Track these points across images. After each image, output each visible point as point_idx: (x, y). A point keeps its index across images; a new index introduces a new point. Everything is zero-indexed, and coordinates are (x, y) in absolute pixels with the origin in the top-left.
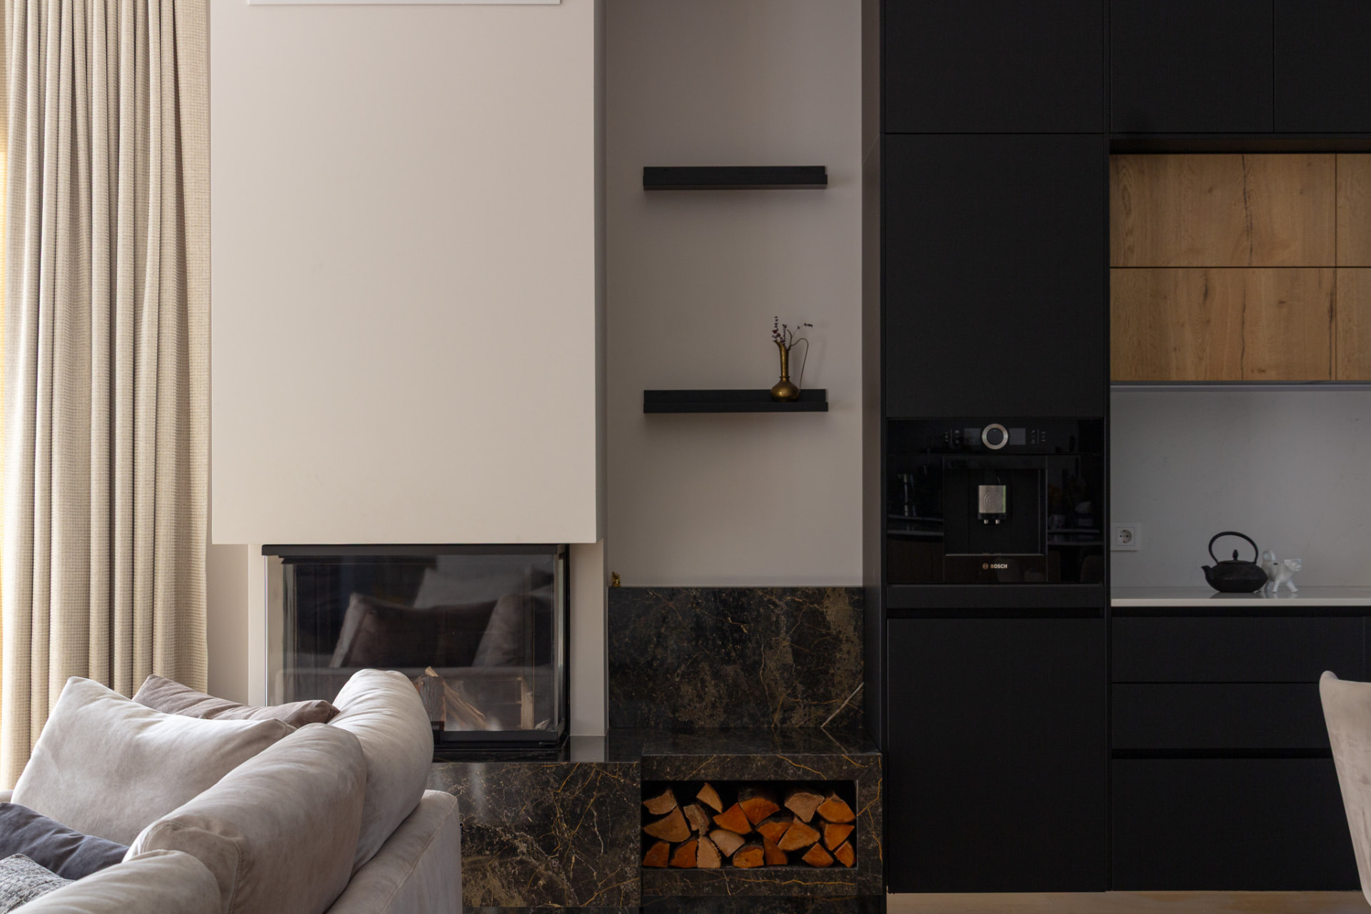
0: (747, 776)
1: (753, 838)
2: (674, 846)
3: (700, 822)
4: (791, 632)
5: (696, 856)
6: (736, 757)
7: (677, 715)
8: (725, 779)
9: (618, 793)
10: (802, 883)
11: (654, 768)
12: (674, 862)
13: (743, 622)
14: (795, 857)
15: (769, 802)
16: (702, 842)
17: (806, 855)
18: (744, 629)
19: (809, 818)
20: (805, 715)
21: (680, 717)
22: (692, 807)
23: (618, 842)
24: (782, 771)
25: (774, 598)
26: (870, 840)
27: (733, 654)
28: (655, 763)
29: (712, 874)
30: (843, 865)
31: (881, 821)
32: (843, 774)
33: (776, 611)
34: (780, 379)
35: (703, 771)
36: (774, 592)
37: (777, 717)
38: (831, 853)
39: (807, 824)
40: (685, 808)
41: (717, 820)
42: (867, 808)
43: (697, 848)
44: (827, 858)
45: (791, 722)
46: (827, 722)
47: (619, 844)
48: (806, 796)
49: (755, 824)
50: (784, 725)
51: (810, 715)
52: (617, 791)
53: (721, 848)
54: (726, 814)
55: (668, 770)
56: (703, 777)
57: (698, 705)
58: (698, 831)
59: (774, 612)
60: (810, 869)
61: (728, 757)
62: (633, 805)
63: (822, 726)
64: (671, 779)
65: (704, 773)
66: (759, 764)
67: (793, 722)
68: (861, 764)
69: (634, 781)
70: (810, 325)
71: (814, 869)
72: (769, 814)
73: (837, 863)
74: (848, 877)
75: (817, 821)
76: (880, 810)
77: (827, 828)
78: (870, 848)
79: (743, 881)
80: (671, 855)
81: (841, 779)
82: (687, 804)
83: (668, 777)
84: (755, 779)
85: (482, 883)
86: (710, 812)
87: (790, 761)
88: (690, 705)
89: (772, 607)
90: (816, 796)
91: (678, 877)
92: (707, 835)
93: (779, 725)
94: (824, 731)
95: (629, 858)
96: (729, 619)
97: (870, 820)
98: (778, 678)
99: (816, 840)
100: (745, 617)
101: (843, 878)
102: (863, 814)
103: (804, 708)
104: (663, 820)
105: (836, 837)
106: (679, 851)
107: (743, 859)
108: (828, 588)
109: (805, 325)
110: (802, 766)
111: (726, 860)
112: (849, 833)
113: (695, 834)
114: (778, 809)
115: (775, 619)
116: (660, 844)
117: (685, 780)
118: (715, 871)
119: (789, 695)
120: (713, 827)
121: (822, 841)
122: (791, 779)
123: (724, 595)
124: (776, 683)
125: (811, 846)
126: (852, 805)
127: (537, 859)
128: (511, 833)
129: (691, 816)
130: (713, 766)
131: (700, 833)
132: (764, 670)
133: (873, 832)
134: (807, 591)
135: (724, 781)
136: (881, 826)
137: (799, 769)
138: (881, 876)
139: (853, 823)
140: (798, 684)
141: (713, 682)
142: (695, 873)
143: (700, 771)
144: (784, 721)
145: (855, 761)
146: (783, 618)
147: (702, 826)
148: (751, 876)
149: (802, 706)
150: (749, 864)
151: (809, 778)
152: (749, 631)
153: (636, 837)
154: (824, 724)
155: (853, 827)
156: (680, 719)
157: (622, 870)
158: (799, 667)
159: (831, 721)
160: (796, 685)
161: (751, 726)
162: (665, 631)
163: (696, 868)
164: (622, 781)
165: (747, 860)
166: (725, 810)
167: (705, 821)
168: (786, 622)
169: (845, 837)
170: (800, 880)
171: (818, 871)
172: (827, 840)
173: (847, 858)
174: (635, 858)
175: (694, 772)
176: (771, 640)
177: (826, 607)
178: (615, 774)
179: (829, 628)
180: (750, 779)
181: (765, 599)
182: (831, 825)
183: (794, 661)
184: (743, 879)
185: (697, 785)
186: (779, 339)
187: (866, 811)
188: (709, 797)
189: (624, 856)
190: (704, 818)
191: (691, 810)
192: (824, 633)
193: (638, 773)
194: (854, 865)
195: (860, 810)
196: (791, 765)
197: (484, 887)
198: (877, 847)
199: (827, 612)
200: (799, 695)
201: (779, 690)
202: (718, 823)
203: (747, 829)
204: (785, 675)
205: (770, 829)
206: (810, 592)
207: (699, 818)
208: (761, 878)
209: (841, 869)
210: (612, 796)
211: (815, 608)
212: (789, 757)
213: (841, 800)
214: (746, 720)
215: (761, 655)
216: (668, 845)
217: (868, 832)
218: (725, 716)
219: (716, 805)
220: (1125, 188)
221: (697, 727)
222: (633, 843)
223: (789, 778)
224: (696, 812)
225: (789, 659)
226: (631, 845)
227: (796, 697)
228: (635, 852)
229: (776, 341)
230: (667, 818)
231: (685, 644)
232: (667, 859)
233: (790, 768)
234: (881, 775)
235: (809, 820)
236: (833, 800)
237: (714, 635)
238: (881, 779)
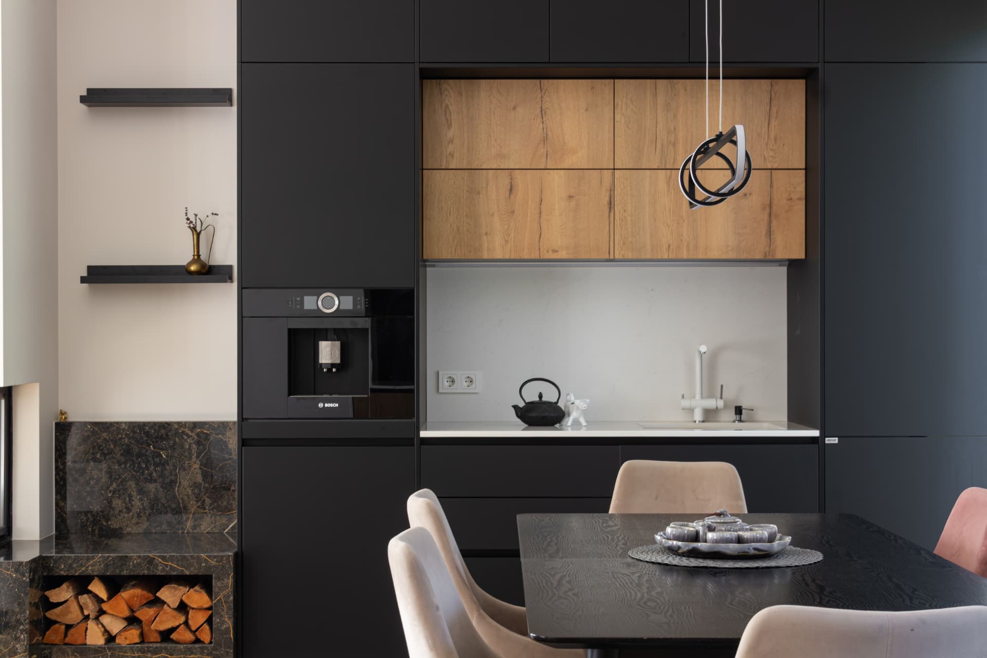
0: (125, 572)
1: (132, 621)
2: (69, 627)
3: (91, 608)
4: (201, 457)
5: (86, 635)
6: (117, 556)
7: (109, 523)
8: (108, 574)
9: (11, 585)
10: (168, 656)
11: (51, 565)
12: (67, 640)
13: (162, 449)
14: (166, 636)
15: (145, 592)
16: (91, 624)
17: (173, 635)
18: (163, 455)
19: (176, 605)
20: (212, 523)
22: (85, 596)
23: (10, 625)
24: (153, 568)
25: (187, 430)
26: (223, 622)
27: (154, 474)
28: (52, 562)
29: (97, 650)
30: (203, 642)
31: (232, 606)
32: (201, 570)
33: (189, 440)
34: (192, 257)
35: (90, 568)
36: (187, 426)
37: (189, 524)
38: (194, 632)
39: (175, 609)
40: (79, 597)
41: (105, 607)
42: (221, 596)
43: (87, 629)
44: (189, 637)
45: (200, 528)
46: (229, 528)
47: (11, 626)
48: (174, 587)
49: (134, 609)
50: (195, 531)
51: (215, 523)
52: (10, 584)
53: (108, 628)
54: (111, 602)
55: (63, 567)
56: (90, 572)
57: (126, 515)
58: (89, 615)
59: (187, 442)
60: (174, 645)
61: (110, 556)
62: (23, 595)
63: (225, 532)
64: (65, 574)
65: (91, 569)
66: (135, 562)
67: (202, 528)
68: (216, 562)
69: (24, 576)
70: (216, 214)
71: (179, 646)
72: (145, 602)
73: (198, 641)
74: (206, 651)
75: (183, 608)
76: (232, 598)
77: (191, 613)
78: (223, 629)
79: (122, 655)
80: (66, 635)
81: (200, 574)
82: (82, 594)
83: (63, 572)
84: (132, 574)
86: (100, 601)
87: (160, 560)
88: (120, 515)
89: (185, 438)
90: (181, 587)
91: (70, 652)
92: (97, 618)
93: (191, 531)
94: (227, 535)
95: (20, 637)
96: (151, 446)
97: (223, 606)
98: (190, 494)
99: (182, 623)
100: (164, 446)
101: (202, 653)
102: (218, 601)
103: (211, 517)
104: (61, 607)
105: (197, 619)
106: (72, 631)
107: (123, 637)
108: (230, 422)
109: (213, 214)
110: (170, 564)
111: (111, 638)
112: (207, 617)
113: (87, 618)
114: (153, 598)
115: (187, 447)
116: (57, 625)
117: (76, 574)
118: (100, 647)
119: (198, 507)
120: (102, 612)
121: (186, 623)
122: (161, 574)
123: (147, 428)
124: (189, 498)
125: (178, 627)
126: (210, 592)
129: (84, 603)
130: (98, 564)
131: (91, 617)
132: (179, 487)
133: (226, 616)
134: (213, 424)
136: (232, 610)
137: (167, 566)
138: (231, 651)
139: (210, 608)
140: (206, 499)
141: (138, 497)
142: (83, 649)
143: (88, 567)
144: (194, 527)
145: (211, 560)
146: (194, 446)
147: (92, 611)
148: (128, 651)
149: (209, 515)
150: (128, 642)
151: (175, 573)
152: (167, 456)
153: (25, 620)
154: (226, 530)
155: (211, 612)
156: (111, 526)
157: (13, 646)
158: (206, 485)
159: (232, 527)
160: (204, 499)
161: (168, 532)
162: (100, 456)
163: (86, 644)
164: (14, 576)
165: (126, 638)
166: (110, 598)
167: (95, 607)
168: (196, 449)
169: (205, 619)
170: (166, 654)
171: (182, 646)
172: (190, 622)
173: (205, 636)
174: (24, 637)
175: (83, 569)
176: (185, 463)
177: (228, 438)
178: (8, 570)
179: (231, 454)
180: (128, 574)
181: (180, 431)
182: (194, 610)
183: (203, 480)
184: (121, 654)
185: (88, 579)
186: (192, 226)
187: (220, 599)
188: (98, 588)
189: (15, 635)
190: (94, 605)
191: (85, 599)
192: (227, 458)
193: (27, 569)
194: (211, 643)
195: (216, 598)
196: (161, 562)
198: (229, 628)
199: (229, 441)
200: (207, 507)
201: (191, 503)
202: (105, 609)
203: (127, 613)
204: (196, 491)
205: (144, 614)
206: (216, 426)
207: (90, 605)
208: (136, 653)
209: (200, 645)
210: (6, 588)
211: (219, 438)
212: (158, 557)
213: (201, 590)
214: (164, 527)
215: (176, 475)
216: (63, 627)
217: (222, 616)
218: (148, 524)
219: (103, 595)
220: (447, 106)
221: (125, 532)
222: (23, 624)
223: (159, 573)
224: (88, 600)
225: (199, 479)
226: (21, 627)
227: (205, 509)
228: (24, 633)
229: (190, 227)
230: (64, 605)
231: (116, 467)
232: (63, 638)
233: (160, 565)
234: (232, 571)
235: (176, 607)
236: (195, 590)
237: (139, 460)
238: (232, 574)
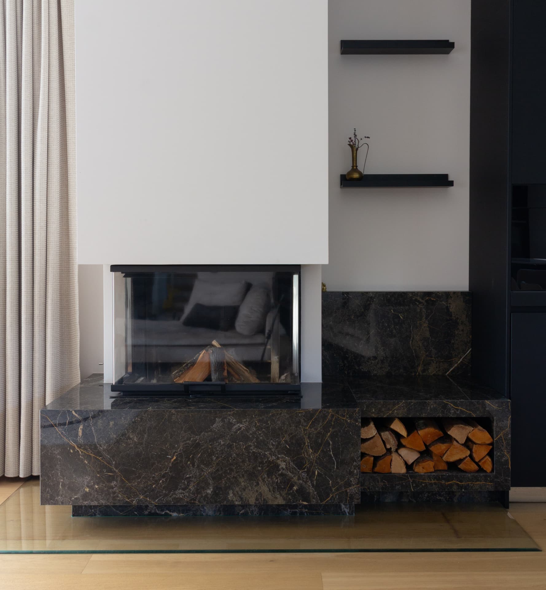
0: (424, 414)
1: (426, 454)
2: (377, 459)
3: (392, 443)
4: (429, 319)
5: (391, 465)
6: (417, 402)
7: (361, 368)
8: (410, 416)
9: (346, 429)
10: (459, 483)
11: (365, 409)
12: (376, 469)
13: (400, 313)
14: (453, 466)
15: (437, 431)
16: (394, 456)
17: (461, 465)
18: (401, 317)
19: (463, 441)
20: (437, 367)
21: (362, 368)
22: (387, 433)
23: (345, 461)
24: (447, 411)
25: (418, 298)
26: (503, 455)
27: (394, 331)
28: (365, 407)
29: (400, 477)
30: (485, 472)
31: (510, 443)
32: (486, 413)
33: (420, 306)
35: (396, 411)
36: (419, 295)
37: (420, 369)
38: (477, 464)
39: (462, 445)
40: (382, 434)
41: (403, 442)
42: (501, 434)
43: (391, 460)
44: (474, 467)
45: (428, 372)
46: (449, 371)
47: (346, 462)
48: (461, 427)
49: (428, 444)
50: (424, 374)
51: (439, 368)
52: (346, 428)
53: (406, 459)
54: (409, 437)
55: (374, 411)
56: (396, 415)
57: (373, 362)
58: (391, 448)
59: (419, 307)
60: (464, 474)
61: (412, 402)
62: (356, 437)
63: (447, 374)
64: (375, 417)
65: (397, 413)
66: (432, 407)
67: (430, 372)
68: (498, 407)
69: (357, 421)
71: (467, 474)
72: (437, 438)
73: (481, 470)
74: (489, 479)
75: (468, 443)
76: (510, 436)
77: (475, 448)
78: (503, 461)
79: (422, 482)
80: (375, 465)
81: (485, 416)
82: (383, 431)
83: (373, 415)
84: (429, 416)
85: (256, 489)
86: (398, 436)
87: (452, 405)
88: (368, 362)
89: (417, 304)
90: (467, 427)
91: (379, 479)
92: (397, 451)
93: (421, 373)
94: (448, 377)
95: (353, 472)
96: (392, 310)
97: (503, 442)
98: (421, 346)
99: (468, 455)
100: (401, 310)
101: (486, 480)
102: (499, 438)
103: (436, 363)
104: (369, 442)
105: (480, 453)
106: (380, 462)
107: (421, 467)
108: (451, 292)
110: (460, 408)
111: (409, 467)
112: (488, 451)
113: (389, 451)
114: (442, 435)
115: (419, 310)
116: (367, 457)
117: (384, 417)
118: (403, 475)
119: (427, 356)
120: (400, 446)
121: (471, 456)
122: (452, 416)
123: (389, 296)
124: (420, 349)
125: (465, 458)
126: (490, 432)
127: (292, 473)
128: (275, 456)
129: (386, 439)
130: (402, 408)
131: (392, 450)
132: (412, 341)
133: (505, 451)
134: (438, 294)
135: (409, 418)
136: (510, 446)
137: (457, 410)
138: (510, 479)
139: (492, 444)
140: (433, 349)
141: (382, 348)
142: (390, 477)
143: (394, 411)
144: (424, 371)
145: (494, 405)
146: (424, 310)
147: (393, 446)
148: (426, 479)
149: (435, 362)
150: (425, 471)
151: (464, 416)
152: (404, 318)
153: (358, 458)
154: (448, 373)
155: (491, 447)
156: (362, 370)
157: (348, 479)
158: (433, 339)
159: (451, 371)
160: (431, 350)
161: (405, 374)
162: (354, 318)
163: (391, 473)
164: (349, 421)
165: (423, 468)
166: (408, 435)
167: (395, 442)
168: (426, 312)
169: (486, 453)
170: (458, 481)
171: (469, 475)
172: (474, 455)
173: (488, 466)
174: (357, 472)
175: (390, 412)
176: (417, 323)
177: (450, 304)
178: (344, 416)
179: (451, 316)
180: (426, 417)
181: (414, 299)
182: (477, 446)
183: (430, 335)
184: (421, 481)
185: (390, 420)
187: (501, 437)
188: (398, 427)
189: (350, 471)
190: (394, 440)
191: (386, 435)
192: (448, 319)
193: (360, 416)
194: (492, 471)
195: (497, 436)
196: (453, 407)
197: (257, 491)
198: (508, 460)
199: (450, 306)
200: (433, 356)
201: (422, 352)
202: (404, 444)
203: (423, 448)
204: (425, 344)
205: (437, 449)
206: (440, 295)
207: (391, 440)
208: (432, 480)
209: (484, 474)
210: (342, 431)
211: (443, 304)
212: (451, 403)
213: (484, 430)
214: (401, 370)
215: (410, 332)
216: (372, 458)
217: (502, 451)
218: (389, 368)
219: (403, 432)
221: (372, 375)
222: (356, 461)
223: (451, 416)
224: (390, 436)
225: (428, 334)
226: (355, 463)
227: (432, 357)
228: (357, 468)
230: (371, 441)
231: (366, 326)
232: (371, 467)
233: (452, 409)
234: (510, 414)
235: (463, 443)
236: (479, 430)
237: (383, 320)
238: (510, 417)
